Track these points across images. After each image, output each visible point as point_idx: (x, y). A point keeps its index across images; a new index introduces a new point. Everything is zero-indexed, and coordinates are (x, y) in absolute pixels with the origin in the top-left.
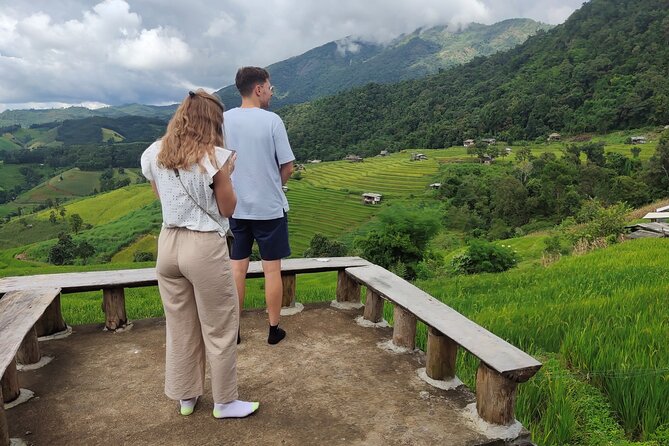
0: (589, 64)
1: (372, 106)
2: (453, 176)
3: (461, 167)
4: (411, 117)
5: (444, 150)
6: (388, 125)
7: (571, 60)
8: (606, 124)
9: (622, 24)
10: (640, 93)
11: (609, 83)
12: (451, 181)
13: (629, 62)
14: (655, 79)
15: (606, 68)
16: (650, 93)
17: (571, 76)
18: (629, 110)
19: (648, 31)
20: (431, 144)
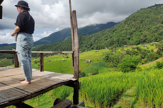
0: (131, 30)
1: (81, 41)
2: (106, 55)
3: (108, 53)
4: (90, 43)
5: (100, 50)
6: (85, 45)
7: (126, 30)
8: (137, 43)
9: (137, 22)
10: (144, 36)
11: (136, 34)
12: (107, 56)
13: (140, 30)
14: (146, 33)
15: (135, 31)
16: (146, 36)
17: (127, 33)
18: (142, 40)
19: (143, 23)
20: (97, 49)
